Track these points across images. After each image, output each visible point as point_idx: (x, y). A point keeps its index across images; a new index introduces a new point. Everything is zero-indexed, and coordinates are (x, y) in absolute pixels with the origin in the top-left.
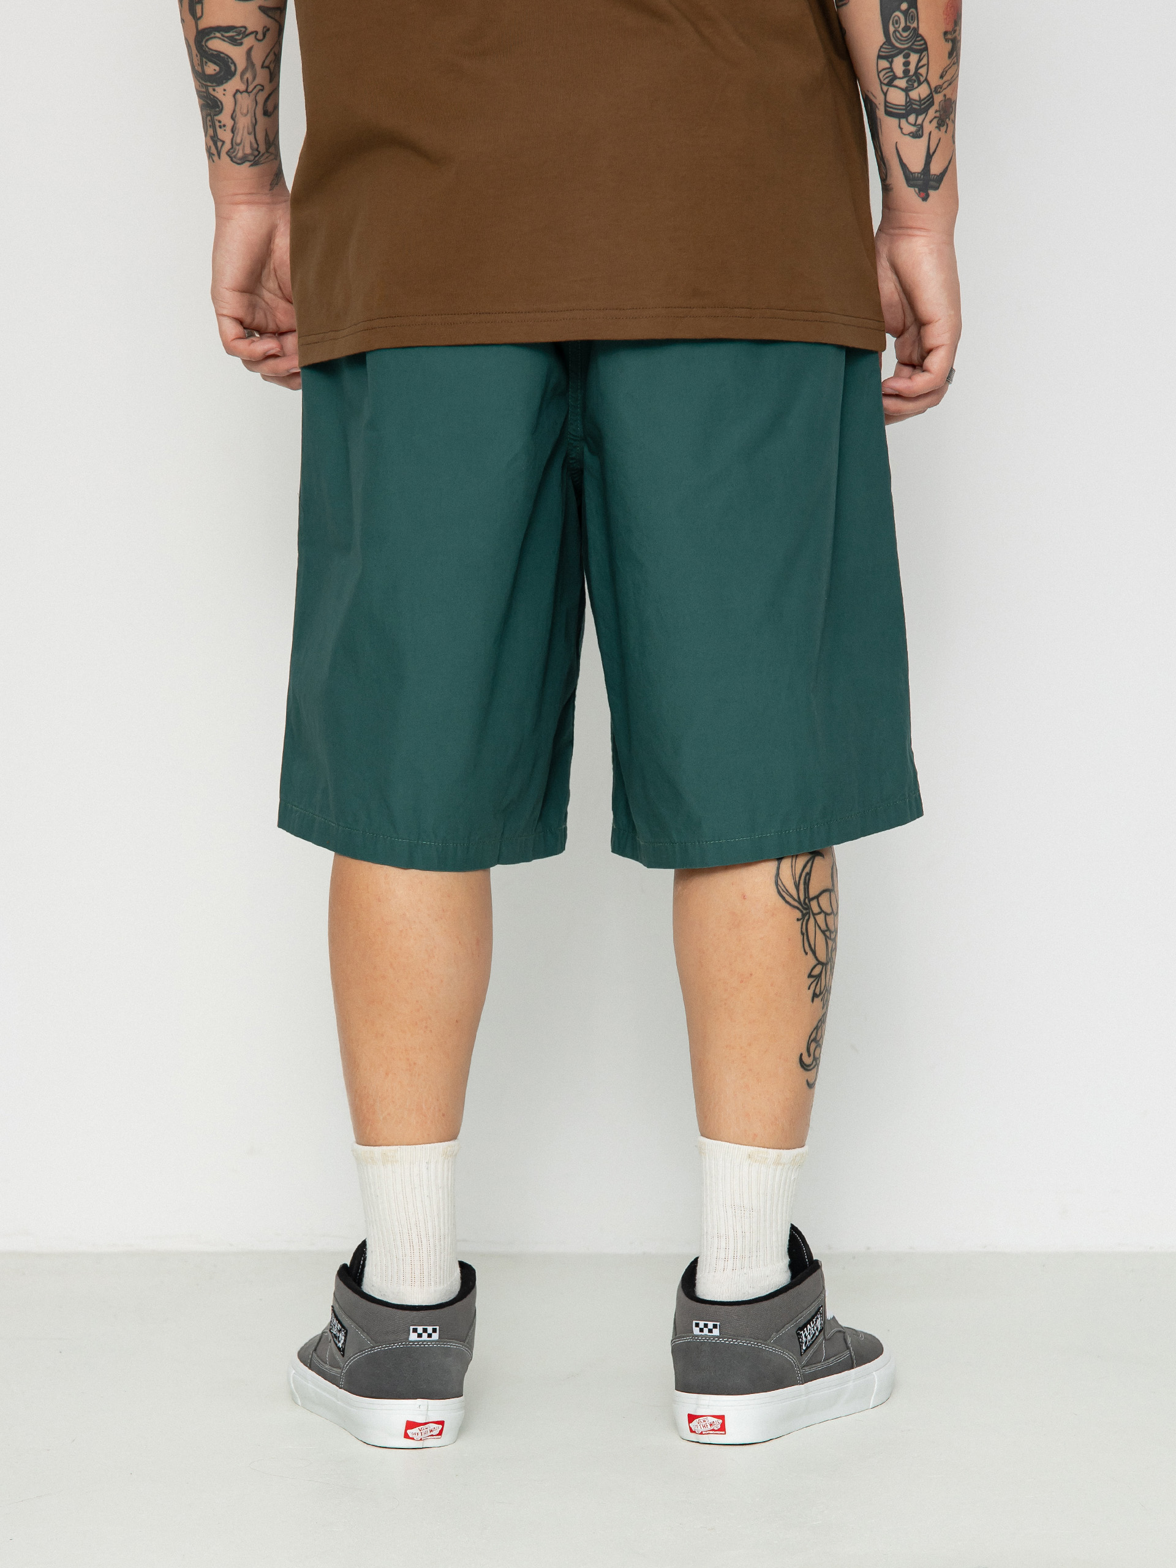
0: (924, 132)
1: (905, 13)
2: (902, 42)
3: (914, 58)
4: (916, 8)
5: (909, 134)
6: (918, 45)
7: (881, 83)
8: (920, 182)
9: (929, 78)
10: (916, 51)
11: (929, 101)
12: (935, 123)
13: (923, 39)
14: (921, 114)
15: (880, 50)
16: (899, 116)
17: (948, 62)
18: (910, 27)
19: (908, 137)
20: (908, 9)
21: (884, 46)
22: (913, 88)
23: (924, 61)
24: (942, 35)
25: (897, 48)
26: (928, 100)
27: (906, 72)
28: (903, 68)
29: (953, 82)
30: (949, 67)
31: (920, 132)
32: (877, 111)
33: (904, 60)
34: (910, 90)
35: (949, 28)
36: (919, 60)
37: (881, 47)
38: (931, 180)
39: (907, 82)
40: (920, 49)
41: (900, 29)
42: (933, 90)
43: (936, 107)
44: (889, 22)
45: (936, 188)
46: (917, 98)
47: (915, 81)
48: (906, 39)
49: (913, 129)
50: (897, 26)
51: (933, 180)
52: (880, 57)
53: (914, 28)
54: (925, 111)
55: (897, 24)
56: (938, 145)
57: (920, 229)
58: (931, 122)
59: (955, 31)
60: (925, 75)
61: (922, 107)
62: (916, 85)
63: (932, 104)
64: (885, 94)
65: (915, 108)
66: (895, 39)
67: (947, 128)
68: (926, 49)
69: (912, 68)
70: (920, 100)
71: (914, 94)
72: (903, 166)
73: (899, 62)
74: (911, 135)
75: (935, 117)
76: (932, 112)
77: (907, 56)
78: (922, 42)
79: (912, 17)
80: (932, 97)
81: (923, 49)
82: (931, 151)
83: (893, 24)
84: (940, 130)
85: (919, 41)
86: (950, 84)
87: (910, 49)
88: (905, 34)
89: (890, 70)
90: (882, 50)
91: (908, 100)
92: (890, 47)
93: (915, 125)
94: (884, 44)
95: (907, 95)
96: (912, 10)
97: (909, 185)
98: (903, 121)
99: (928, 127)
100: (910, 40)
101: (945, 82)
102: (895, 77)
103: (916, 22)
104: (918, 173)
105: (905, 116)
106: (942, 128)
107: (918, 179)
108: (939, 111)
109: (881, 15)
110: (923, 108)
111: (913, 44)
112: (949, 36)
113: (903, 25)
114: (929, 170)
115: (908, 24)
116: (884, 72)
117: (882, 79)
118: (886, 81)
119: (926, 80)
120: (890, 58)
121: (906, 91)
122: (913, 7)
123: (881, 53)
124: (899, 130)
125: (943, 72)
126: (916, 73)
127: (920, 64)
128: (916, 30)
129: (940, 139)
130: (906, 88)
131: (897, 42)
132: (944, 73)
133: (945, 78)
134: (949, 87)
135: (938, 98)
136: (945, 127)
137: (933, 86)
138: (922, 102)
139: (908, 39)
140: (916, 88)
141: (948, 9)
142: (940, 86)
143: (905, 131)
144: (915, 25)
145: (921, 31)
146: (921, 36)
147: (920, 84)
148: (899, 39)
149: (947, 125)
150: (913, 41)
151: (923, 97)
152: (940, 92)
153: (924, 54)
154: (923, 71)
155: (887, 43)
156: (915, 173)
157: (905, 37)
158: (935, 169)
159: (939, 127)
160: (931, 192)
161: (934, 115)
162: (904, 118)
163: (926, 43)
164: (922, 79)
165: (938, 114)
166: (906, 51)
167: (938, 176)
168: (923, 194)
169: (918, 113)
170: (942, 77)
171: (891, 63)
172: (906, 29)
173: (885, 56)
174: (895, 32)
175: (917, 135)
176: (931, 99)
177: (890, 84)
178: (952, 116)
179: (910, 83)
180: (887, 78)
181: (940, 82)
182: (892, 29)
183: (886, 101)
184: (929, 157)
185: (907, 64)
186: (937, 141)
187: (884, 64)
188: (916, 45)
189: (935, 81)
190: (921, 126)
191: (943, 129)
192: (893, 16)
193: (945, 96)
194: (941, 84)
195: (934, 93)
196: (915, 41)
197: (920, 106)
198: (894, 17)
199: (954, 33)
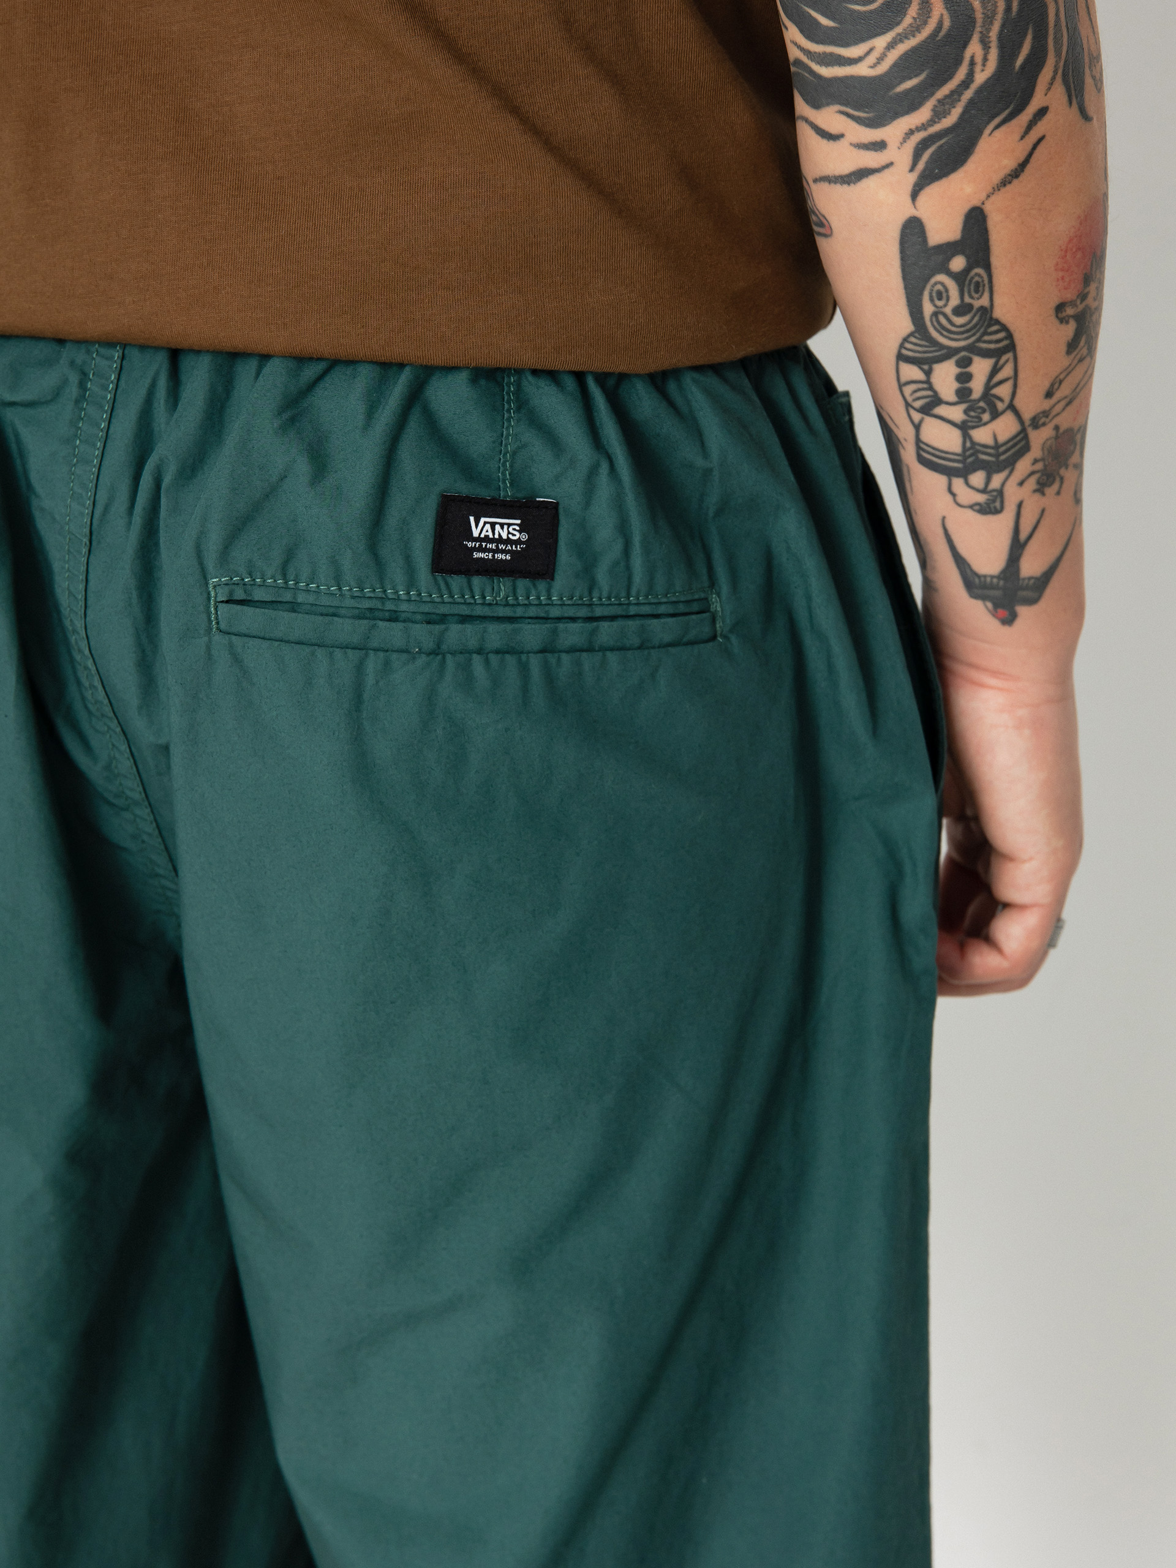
0: (1007, 503)
1: (960, 278)
2: (952, 336)
3: (980, 368)
4: (988, 267)
5: (971, 507)
6: (990, 342)
7: (908, 405)
8: (997, 593)
9: (1017, 403)
10: (985, 354)
11: (1020, 445)
12: (1032, 483)
13: (1004, 328)
14: (999, 471)
15: (902, 346)
16: (949, 473)
17: (1066, 361)
18: (970, 307)
19: (969, 513)
20: (967, 271)
21: (913, 339)
22: (979, 423)
23: (1007, 371)
24: (1052, 312)
25: (942, 347)
26: (1020, 441)
27: (963, 394)
28: (956, 385)
29: (1078, 396)
30: (1068, 371)
31: (998, 504)
32: (902, 451)
33: (958, 370)
34: (974, 427)
35: (1069, 295)
36: (995, 371)
37: (905, 340)
38: (1022, 588)
39: (966, 412)
40: (999, 349)
41: (948, 310)
42: (1027, 423)
43: (1035, 452)
44: (921, 293)
45: (1032, 601)
46: (990, 441)
47: (984, 411)
48: (962, 329)
49: (981, 498)
50: (940, 303)
51: (1027, 588)
52: (901, 357)
53: (982, 309)
54: (1010, 464)
55: (940, 299)
56: (1038, 522)
57: (995, 673)
58: (1021, 484)
59: (1083, 297)
60: (1007, 400)
61: (1003, 457)
62: (986, 417)
63: (1026, 448)
64: (917, 427)
65: (983, 461)
66: (935, 328)
67: (1061, 487)
68: (1012, 347)
69: (977, 386)
70: (997, 446)
71: (982, 435)
72: (960, 562)
73: (945, 378)
74: (977, 508)
75: (1032, 473)
76: (1024, 466)
77: (965, 363)
78: (1002, 335)
79: (977, 284)
80: (1026, 437)
81: (1007, 347)
82: (1023, 536)
83: (932, 300)
84: (1043, 494)
85: (996, 332)
86: (1068, 404)
87: (972, 349)
88: (959, 321)
89: (925, 386)
90: (908, 345)
91: (968, 444)
92: (923, 343)
93: (983, 491)
94: (911, 334)
95: (966, 436)
96: (978, 270)
97: (974, 596)
98: (958, 483)
99: (1013, 493)
100: (974, 331)
101: (1059, 402)
102: (937, 400)
103: (986, 295)
104: (992, 577)
105: (964, 473)
106: (1048, 491)
107: (992, 587)
108: (1043, 459)
109: (904, 278)
110: (1004, 461)
111: (979, 340)
112: (1070, 311)
113: (955, 301)
114: (1017, 571)
115: (967, 300)
116: (913, 387)
117: (909, 399)
118: (918, 404)
119: (1012, 407)
120: (926, 364)
121: (964, 428)
122: (978, 266)
123: (904, 352)
124: (949, 497)
125: (1052, 385)
126: (987, 395)
127: (1000, 376)
128: (986, 312)
129: (1043, 511)
130: (964, 422)
131: (942, 334)
132: (1056, 386)
133: (1058, 395)
134: (1069, 408)
135: (1039, 438)
136: (1056, 486)
137: (1027, 416)
138: (1002, 449)
139: (967, 330)
140: (986, 424)
141: (1069, 257)
142: (1046, 414)
143: (961, 499)
144: (984, 301)
145: (998, 313)
146: (997, 322)
147: (995, 415)
148: (944, 328)
149: (1062, 479)
150: (978, 335)
151: (1002, 439)
152: (1044, 424)
153: (1004, 358)
154: (1004, 391)
155: (917, 335)
156: (985, 576)
157: (961, 326)
158: (1031, 566)
159: (1041, 489)
160: (1023, 611)
161: (1030, 469)
162: (958, 476)
163: (1010, 336)
164: (1000, 406)
165: (1039, 466)
166: (963, 354)
167: (1037, 579)
168: (1003, 613)
169: (991, 469)
170: (1049, 394)
171: (928, 373)
172: (962, 309)
173: (914, 358)
174: (935, 314)
175: (991, 507)
176: (1023, 443)
177: (926, 410)
178: (1074, 459)
179: (972, 414)
180: (918, 399)
181: (1046, 404)
182: (928, 309)
183: (918, 440)
184: (1017, 547)
185: (964, 378)
186: (1037, 517)
187: (911, 372)
188: (985, 342)
189: (1030, 403)
190: (1000, 493)
191: (1050, 491)
192: (933, 281)
193: (1057, 428)
194: (1047, 408)
195: (1030, 430)
196: (985, 333)
197: (998, 455)
198: (936, 284)
199: (1083, 300)
